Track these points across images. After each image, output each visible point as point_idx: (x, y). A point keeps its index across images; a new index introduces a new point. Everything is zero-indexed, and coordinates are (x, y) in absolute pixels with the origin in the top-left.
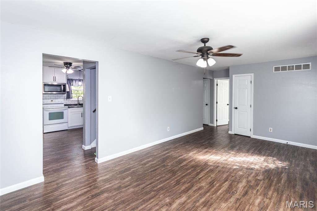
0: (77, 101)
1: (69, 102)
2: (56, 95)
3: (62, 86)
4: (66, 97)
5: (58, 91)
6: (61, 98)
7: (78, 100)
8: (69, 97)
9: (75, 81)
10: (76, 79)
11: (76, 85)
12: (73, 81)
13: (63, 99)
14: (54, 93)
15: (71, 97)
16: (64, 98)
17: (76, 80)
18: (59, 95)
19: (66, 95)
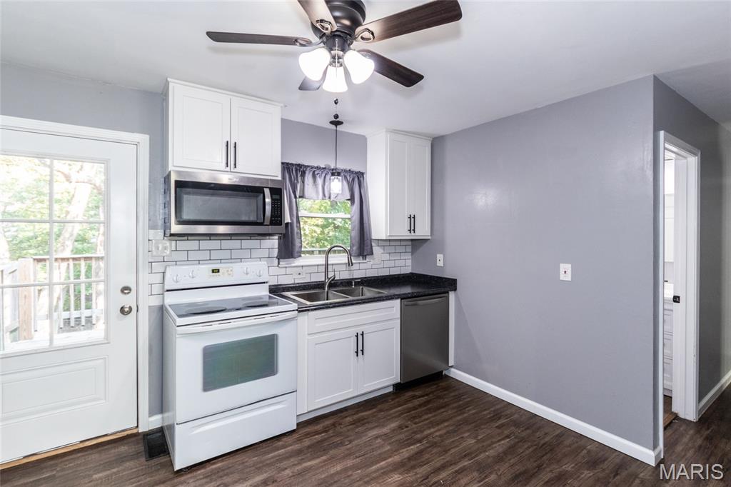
0: (323, 269)
1: (290, 273)
2: (235, 243)
3: (267, 192)
4: (276, 252)
5: (244, 218)
6: (255, 253)
7: (327, 265)
8: (288, 250)
9: (314, 176)
10: (318, 168)
11: (317, 192)
12: (303, 174)
13: (264, 263)
14: (221, 229)
15: (297, 249)
16: (266, 253)
17: (316, 171)
18: (248, 243)
19: (274, 242)
